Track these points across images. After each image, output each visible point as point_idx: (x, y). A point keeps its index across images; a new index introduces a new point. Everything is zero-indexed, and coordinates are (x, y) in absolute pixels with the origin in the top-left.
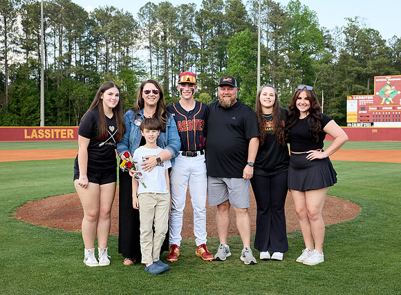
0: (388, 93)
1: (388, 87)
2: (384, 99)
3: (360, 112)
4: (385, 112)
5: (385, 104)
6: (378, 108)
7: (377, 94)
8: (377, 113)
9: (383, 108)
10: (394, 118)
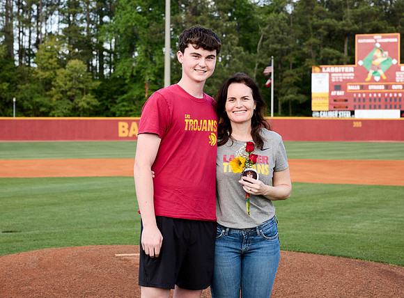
0: (377, 62)
1: (377, 53)
2: (371, 72)
3: (333, 93)
4: (373, 93)
5: (373, 80)
6: (362, 87)
7: (360, 63)
8: (359, 95)
9: (370, 87)
10: (388, 103)
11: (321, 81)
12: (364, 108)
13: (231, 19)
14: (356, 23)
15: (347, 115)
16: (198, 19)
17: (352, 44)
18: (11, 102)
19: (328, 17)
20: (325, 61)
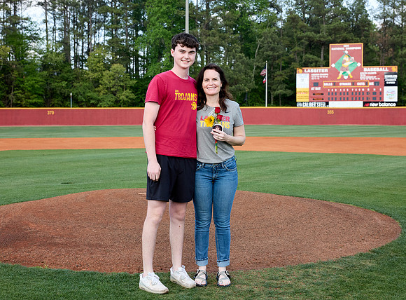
0: (346, 65)
1: (346, 58)
2: (341, 72)
3: (313, 89)
4: (342, 89)
5: (342, 78)
6: (334, 84)
7: (333, 65)
8: (332, 90)
9: (340, 84)
10: (353, 96)
11: (303, 80)
12: (336, 100)
13: (235, 33)
14: (330, 35)
15: (323, 105)
16: (210, 32)
17: (327, 51)
18: (69, 96)
19: (309, 30)
20: (306, 65)
